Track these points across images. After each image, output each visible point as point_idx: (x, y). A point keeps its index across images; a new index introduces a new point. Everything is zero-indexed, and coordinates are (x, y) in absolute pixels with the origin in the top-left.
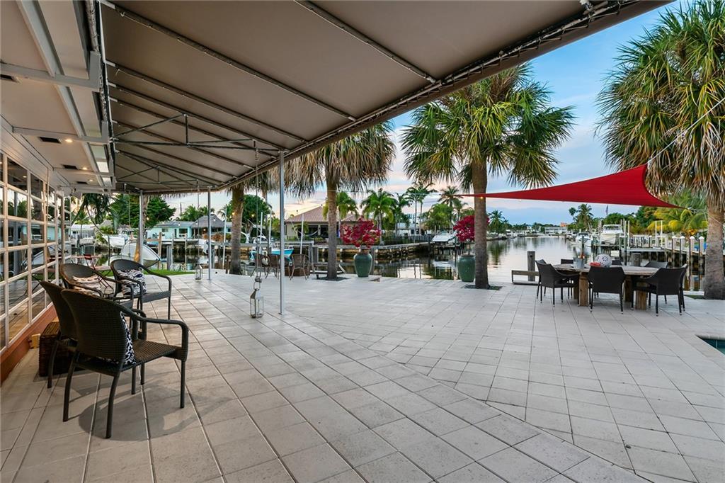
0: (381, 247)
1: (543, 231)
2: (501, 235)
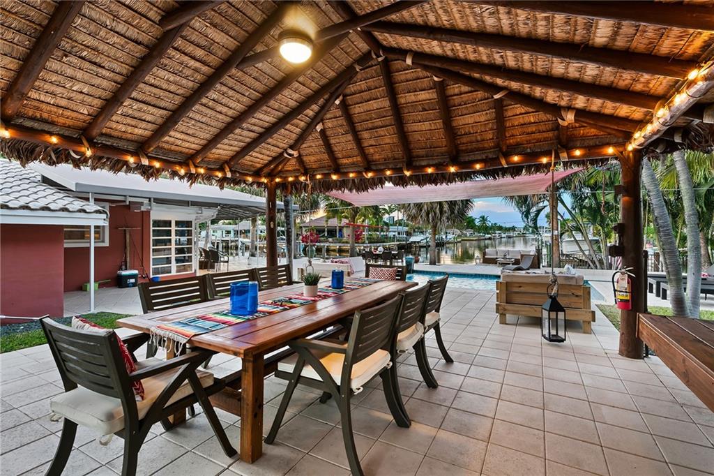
2: (488, 236)
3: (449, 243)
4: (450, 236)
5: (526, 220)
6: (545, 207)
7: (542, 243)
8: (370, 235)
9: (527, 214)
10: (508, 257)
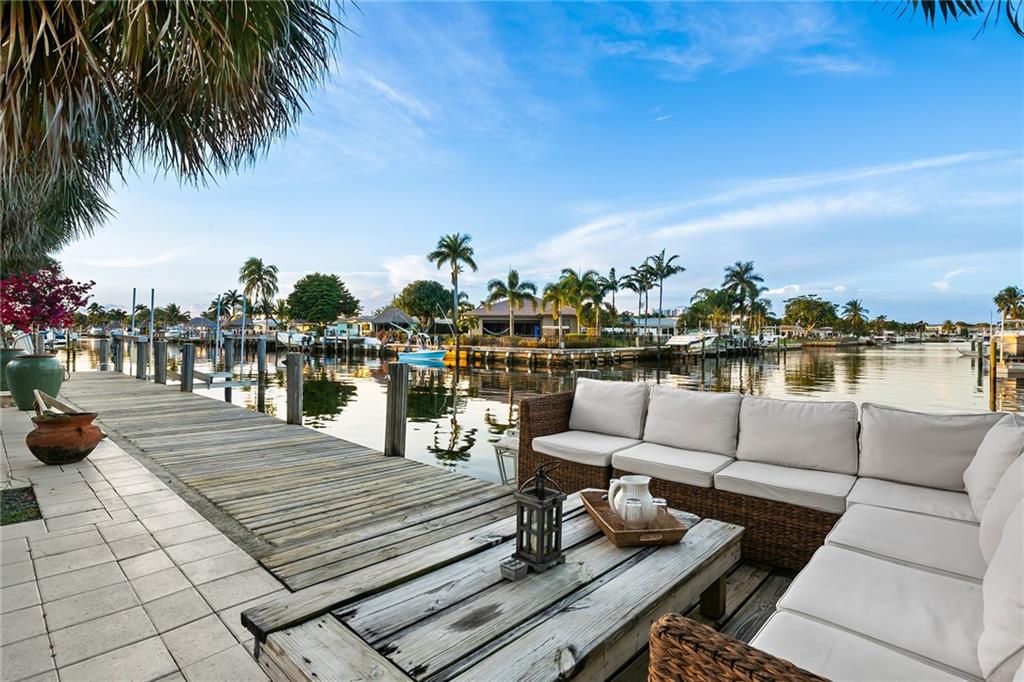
2: (863, 339)
3: (770, 349)
7: (997, 352)
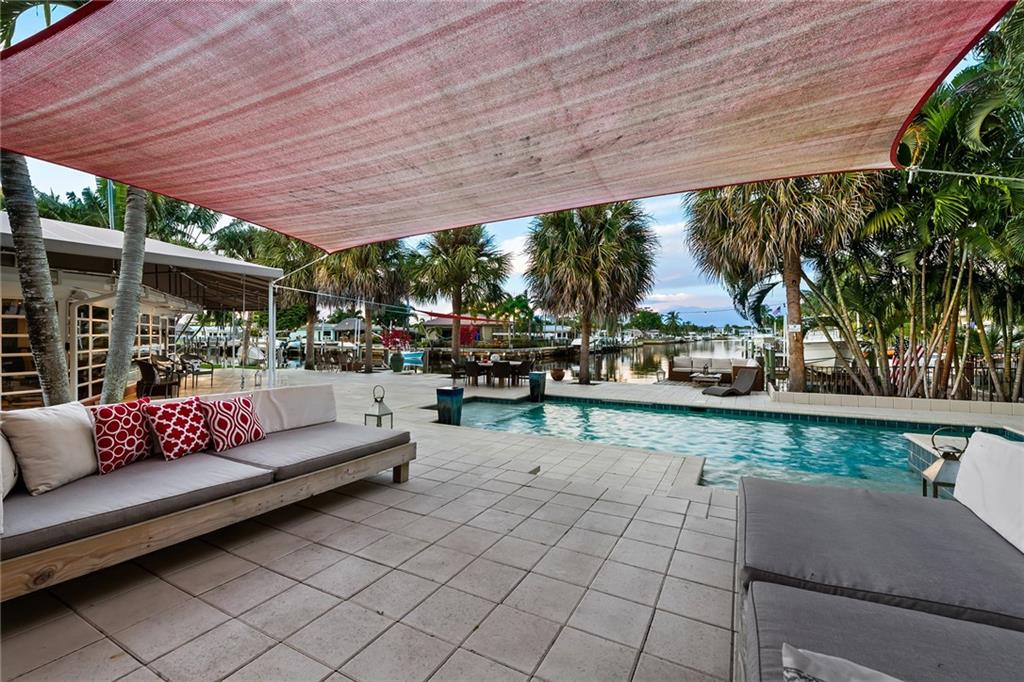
0: (508, 350)
1: (737, 333)
2: (678, 338)
3: (626, 347)
4: (628, 338)
5: (740, 307)
6: (774, 285)
8: (517, 336)
9: (742, 298)
10: (710, 371)
